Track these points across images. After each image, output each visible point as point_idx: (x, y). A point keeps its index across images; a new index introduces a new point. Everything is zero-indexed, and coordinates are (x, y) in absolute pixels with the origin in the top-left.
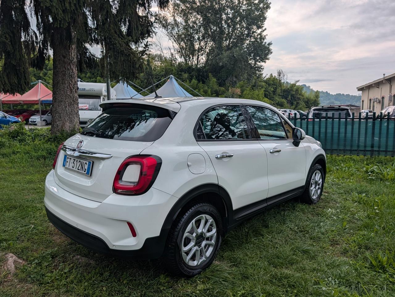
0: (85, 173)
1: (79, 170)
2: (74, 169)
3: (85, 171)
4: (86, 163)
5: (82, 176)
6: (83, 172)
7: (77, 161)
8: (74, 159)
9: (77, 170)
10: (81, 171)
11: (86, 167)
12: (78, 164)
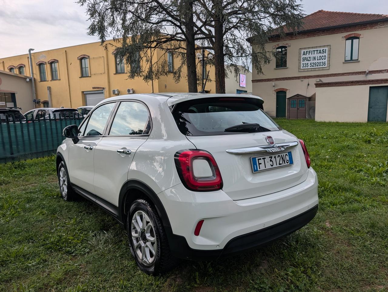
0: (288, 164)
1: (281, 164)
2: (275, 166)
3: (288, 163)
4: (286, 155)
5: (286, 168)
6: (286, 164)
7: (275, 157)
8: (270, 157)
9: (278, 165)
10: (284, 164)
11: (288, 158)
12: (278, 159)
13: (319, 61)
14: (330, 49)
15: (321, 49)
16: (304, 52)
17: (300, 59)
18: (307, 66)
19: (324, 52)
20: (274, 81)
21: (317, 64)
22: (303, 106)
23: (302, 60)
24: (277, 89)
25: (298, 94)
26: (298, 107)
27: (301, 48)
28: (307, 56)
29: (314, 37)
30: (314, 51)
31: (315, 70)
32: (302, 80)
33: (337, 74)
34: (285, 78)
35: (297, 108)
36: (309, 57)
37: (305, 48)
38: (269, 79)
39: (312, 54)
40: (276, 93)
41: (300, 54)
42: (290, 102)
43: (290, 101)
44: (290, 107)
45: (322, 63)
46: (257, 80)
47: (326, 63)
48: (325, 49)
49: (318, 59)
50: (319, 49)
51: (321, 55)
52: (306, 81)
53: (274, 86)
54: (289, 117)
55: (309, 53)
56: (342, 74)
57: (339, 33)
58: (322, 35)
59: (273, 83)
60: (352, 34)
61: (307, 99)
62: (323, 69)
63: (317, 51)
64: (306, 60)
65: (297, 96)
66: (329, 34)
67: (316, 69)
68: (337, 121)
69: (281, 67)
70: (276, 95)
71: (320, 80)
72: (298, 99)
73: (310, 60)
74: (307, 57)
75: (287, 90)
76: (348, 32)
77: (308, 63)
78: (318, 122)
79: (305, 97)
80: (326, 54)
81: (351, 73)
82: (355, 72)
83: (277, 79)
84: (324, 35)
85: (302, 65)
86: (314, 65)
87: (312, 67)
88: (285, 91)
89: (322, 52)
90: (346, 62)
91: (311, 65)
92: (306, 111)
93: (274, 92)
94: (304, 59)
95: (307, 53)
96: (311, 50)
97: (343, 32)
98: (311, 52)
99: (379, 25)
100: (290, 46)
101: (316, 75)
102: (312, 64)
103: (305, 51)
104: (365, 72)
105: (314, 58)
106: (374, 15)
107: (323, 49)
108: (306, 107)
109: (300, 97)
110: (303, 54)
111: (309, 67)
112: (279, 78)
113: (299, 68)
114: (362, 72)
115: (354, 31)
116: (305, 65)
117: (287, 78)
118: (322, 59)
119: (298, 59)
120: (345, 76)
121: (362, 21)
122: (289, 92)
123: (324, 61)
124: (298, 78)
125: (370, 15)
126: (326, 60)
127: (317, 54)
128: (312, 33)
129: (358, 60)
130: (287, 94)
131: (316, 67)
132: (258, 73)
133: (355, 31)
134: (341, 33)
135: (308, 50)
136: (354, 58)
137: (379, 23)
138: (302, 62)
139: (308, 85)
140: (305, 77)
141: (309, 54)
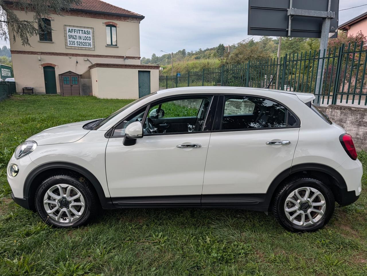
13: (85, 41)
14: (94, 31)
15: (86, 30)
16: (69, 29)
17: (66, 36)
18: (73, 44)
19: (88, 33)
20: (39, 55)
21: (83, 44)
22: (76, 83)
23: (68, 37)
24: (43, 64)
25: (70, 71)
26: (72, 84)
27: (66, 25)
28: (73, 34)
29: (78, 16)
30: (79, 30)
31: (81, 49)
32: (70, 57)
33: (102, 55)
34: (52, 53)
35: (70, 85)
36: (75, 36)
37: (70, 26)
38: (33, 52)
39: (77, 33)
40: (43, 68)
41: (65, 30)
42: (63, 79)
43: (62, 77)
44: (63, 84)
45: (87, 44)
46: (17, 51)
47: (92, 44)
48: (89, 30)
49: (84, 39)
50: (84, 30)
51: (87, 36)
52: (74, 59)
53: (40, 60)
54: (63, 94)
55: (75, 31)
56: (106, 56)
57: (100, 19)
58: (85, 16)
59: (39, 57)
60: (111, 22)
61: (79, 77)
62: (89, 49)
63: (82, 31)
64: (72, 38)
65: (70, 73)
66: (91, 18)
67: (83, 49)
68: (117, 98)
69: (46, 41)
70: (43, 69)
71: (87, 59)
72: (70, 76)
73: (76, 38)
74: (73, 36)
75: (56, 65)
76: (107, 19)
77: (75, 42)
78: (102, 99)
79: (78, 75)
80: (91, 36)
81: (113, 56)
82: (115, 56)
83: (42, 53)
84: (87, 17)
85: (69, 43)
86: (81, 44)
87: (78, 46)
88: (53, 67)
89: (86, 33)
90: (108, 46)
91: (77, 44)
92: (80, 88)
93: (41, 67)
94: (70, 36)
95: (72, 31)
96: (76, 29)
97: (103, 18)
98: (76, 31)
99: (130, 19)
100: (53, 20)
101: (83, 54)
102: (79, 43)
103: (71, 28)
104: (123, 57)
105: (80, 38)
106: (124, 10)
107: (87, 30)
108: (79, 84)
109: (72, 74)
110: (69, 32)
111: (76, 45)
112: (45, 52)
113: (66, 45)
114: (121, 56)
115: (111, 20)
116: (72, 43)
117: (54, 53)
118: (88, 40)
119: (64, 35)
120: (109, 58)
121: (117, 12)
122: (58, 68)
123: (89, 41)
124: (67, 55)
125: (121, 9)
126: (91, 41)
127: (82, 34)
128: (75, 12)
129: (117, 46)
130: (55, 70)
131: (83, 46)
132: (23, 44)
133: (113, 20)
134: (102, 19)
135: (74, 28)
136: (114, 43)
137: (130, 18)
138: (68, 40)
139: (77, 62)
140: (73, 55)
141: (75, 33)
